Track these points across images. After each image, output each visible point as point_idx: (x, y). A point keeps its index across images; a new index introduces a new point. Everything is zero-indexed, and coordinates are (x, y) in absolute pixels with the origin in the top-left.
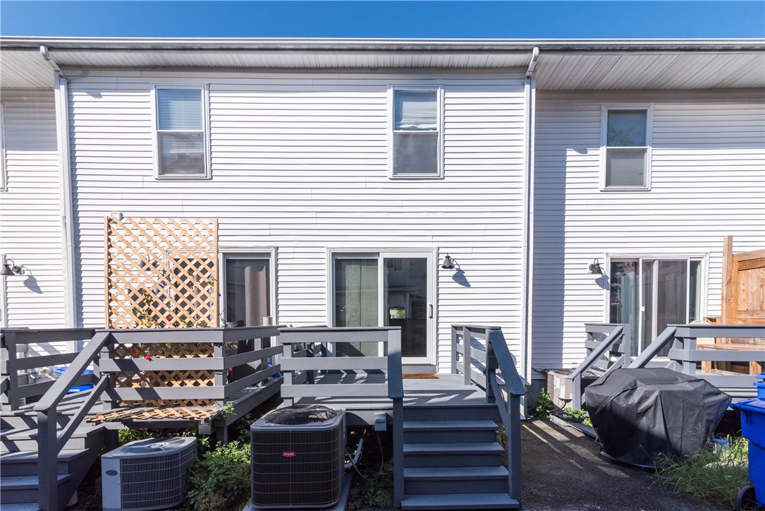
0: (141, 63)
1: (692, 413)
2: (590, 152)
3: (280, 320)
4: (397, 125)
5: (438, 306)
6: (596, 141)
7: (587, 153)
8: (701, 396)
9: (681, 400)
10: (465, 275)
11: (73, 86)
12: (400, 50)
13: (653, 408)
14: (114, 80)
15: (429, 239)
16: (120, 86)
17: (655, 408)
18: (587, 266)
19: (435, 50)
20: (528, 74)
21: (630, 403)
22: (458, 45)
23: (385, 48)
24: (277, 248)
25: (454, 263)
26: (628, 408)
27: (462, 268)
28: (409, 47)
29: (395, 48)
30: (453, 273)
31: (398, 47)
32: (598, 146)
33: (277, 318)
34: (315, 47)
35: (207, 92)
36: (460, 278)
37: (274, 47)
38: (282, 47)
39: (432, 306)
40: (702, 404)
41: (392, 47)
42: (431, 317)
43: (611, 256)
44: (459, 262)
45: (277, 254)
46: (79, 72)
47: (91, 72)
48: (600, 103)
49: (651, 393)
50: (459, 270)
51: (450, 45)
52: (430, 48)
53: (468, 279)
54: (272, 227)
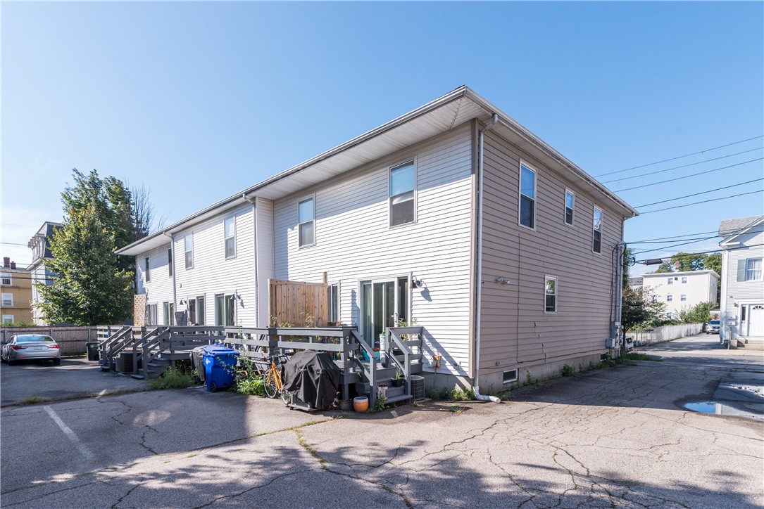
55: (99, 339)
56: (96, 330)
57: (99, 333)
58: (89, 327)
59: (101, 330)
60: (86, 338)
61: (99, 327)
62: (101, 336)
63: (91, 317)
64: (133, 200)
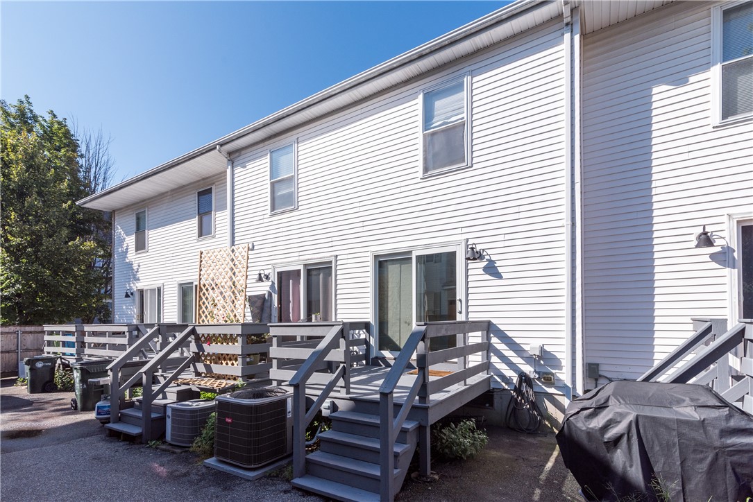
0: (263, 138)
1: (701, 456)
2: (692, 79)
3: (338, 316)
4: (426, 126)
5: (467, 301)
6: (705, 60)
7: (688, 81)
8: (717, 431)
9: (675, 433)
10: (496, 265)
11: (235, 164)
12: (421, 57)
13: (625, 438)
14: (251, 154)
15: (459, 231)
16: (254, 156)
17: (629, 439)
18: (693, 237)
19: (453, 43)
20: (566, 21)
21: (590, 426)
22: (473, 28)
23: (407, 61)
24: (336, 256)
25: (485, 253)
26: (589, 434)
27: (493, 258)
28: (427, 51)
29: (415, 57)
30: (484, 264)
31: (418, 55)
32: (706, 66)
33: (336, 315)
34: (354, 83)
35: (296, 145)
36: (491, 270)
37: (328, 95)
38: (333, 93)
39: (460, 300)
40: (717, 443)
41: (413, 58)
42: (460, 313)
43: (740, 217)
44: (490, 252)
45: (336, 261)
46: (237, 154)
47: (243, 152)
48: (708, 7)
49: (623, 415)
50: (490, 261)
51: (465, 32)
52: (446, 43)
53: (500, 270)
54: (334, 239)
55: (46, 349)
56: (43, 332)
57: (47, 338)
58: (18, 328)
59: (51, 333)
60: (13, 347)
61: (47, 328)
62: (50, 343)
63: (20, 312)
64: (83, 149)
